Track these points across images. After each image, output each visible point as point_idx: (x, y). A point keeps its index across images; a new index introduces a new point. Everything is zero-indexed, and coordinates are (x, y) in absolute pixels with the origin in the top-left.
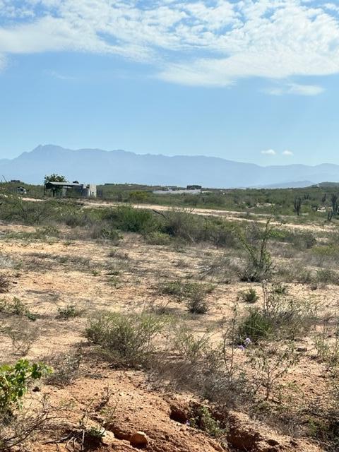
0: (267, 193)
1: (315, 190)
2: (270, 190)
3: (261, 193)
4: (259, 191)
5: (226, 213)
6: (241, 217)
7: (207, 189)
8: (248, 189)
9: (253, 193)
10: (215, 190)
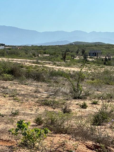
0: (44, 48)
1: (72, 46)
2: (46, 46)
3: (40, 48)
4: (39, 47)
5: (24, 61)
6: (34, 63)
7: (8, 46)
8: (32, 46)
9: (36, 48)
10: (13, 46)
